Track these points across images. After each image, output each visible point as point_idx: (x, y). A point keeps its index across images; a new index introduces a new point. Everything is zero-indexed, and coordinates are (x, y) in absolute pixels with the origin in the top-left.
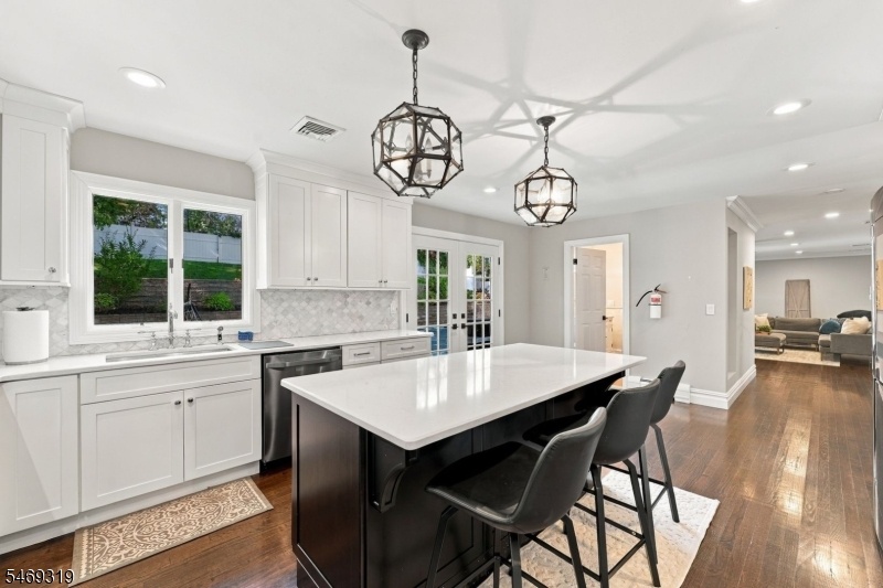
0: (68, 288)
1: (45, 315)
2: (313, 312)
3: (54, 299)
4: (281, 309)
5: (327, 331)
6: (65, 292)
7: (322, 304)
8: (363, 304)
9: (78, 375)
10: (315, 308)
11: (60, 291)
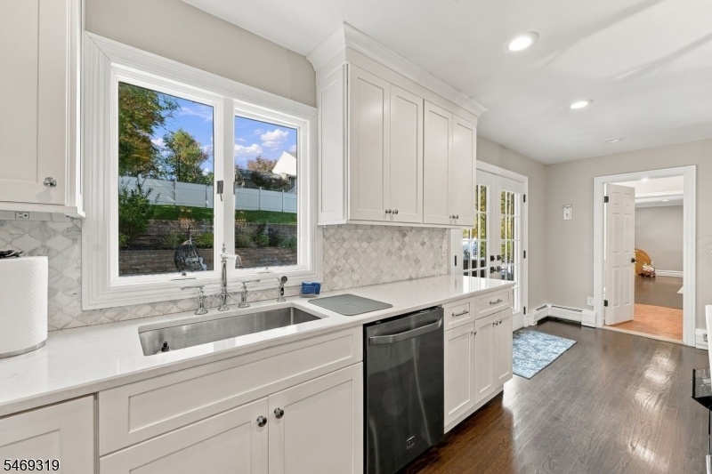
0: (81, 219)
1: (42, 263)
2: (374, 255)
3: (60, 237)
4: (342, 251)
5: (386, 278)
6: (75, 226)
7: (382, 244)
8: (418, 245)
9: (95, 395)
10: (375, 250)
11: (70, 224)
